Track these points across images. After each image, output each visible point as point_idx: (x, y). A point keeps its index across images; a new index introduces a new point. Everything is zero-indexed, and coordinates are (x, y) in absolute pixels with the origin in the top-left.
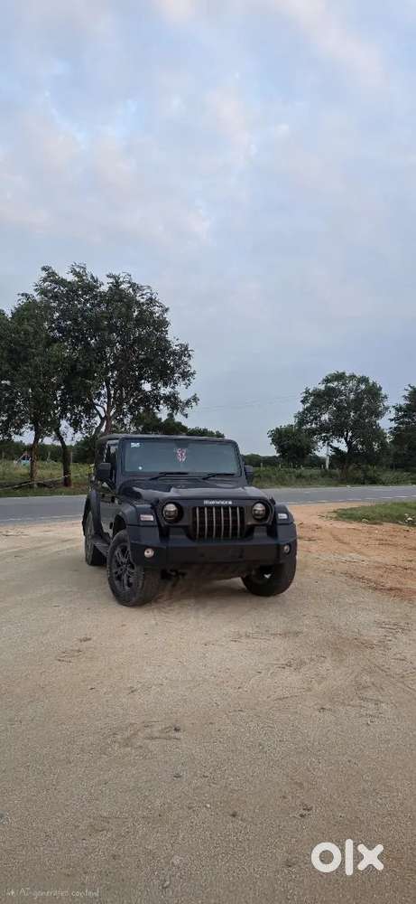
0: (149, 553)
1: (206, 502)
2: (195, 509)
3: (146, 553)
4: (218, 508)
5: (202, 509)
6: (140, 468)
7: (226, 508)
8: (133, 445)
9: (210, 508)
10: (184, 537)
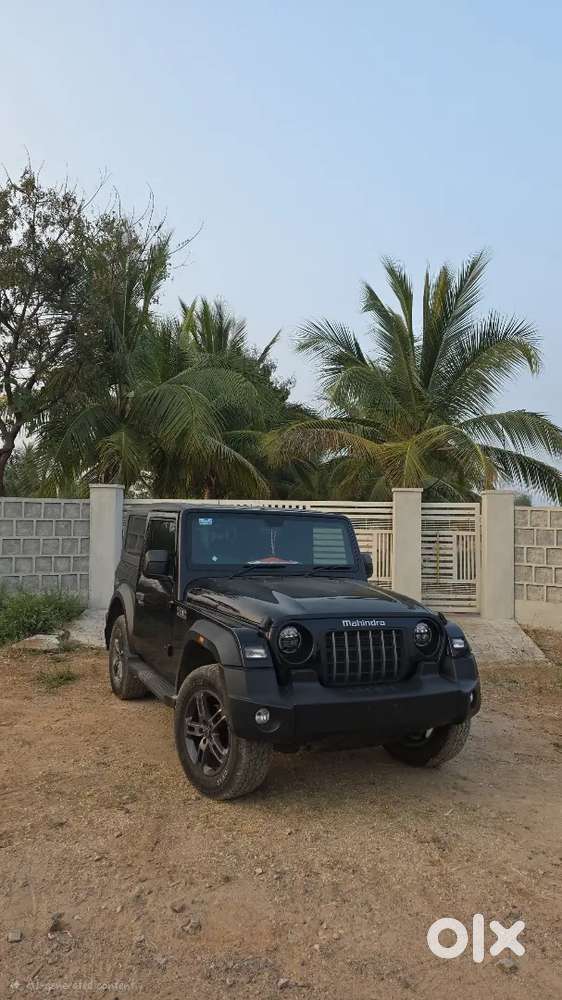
0: (262, 718)
1: (346, 623)
2: (329, 634)
3: (257, 717)
4: (364, 632)
5: (339, 634)
6: (215, 559)
7: (376, 631)
8: (203, 521)
9: (352, 632)
10: (317, 685)
